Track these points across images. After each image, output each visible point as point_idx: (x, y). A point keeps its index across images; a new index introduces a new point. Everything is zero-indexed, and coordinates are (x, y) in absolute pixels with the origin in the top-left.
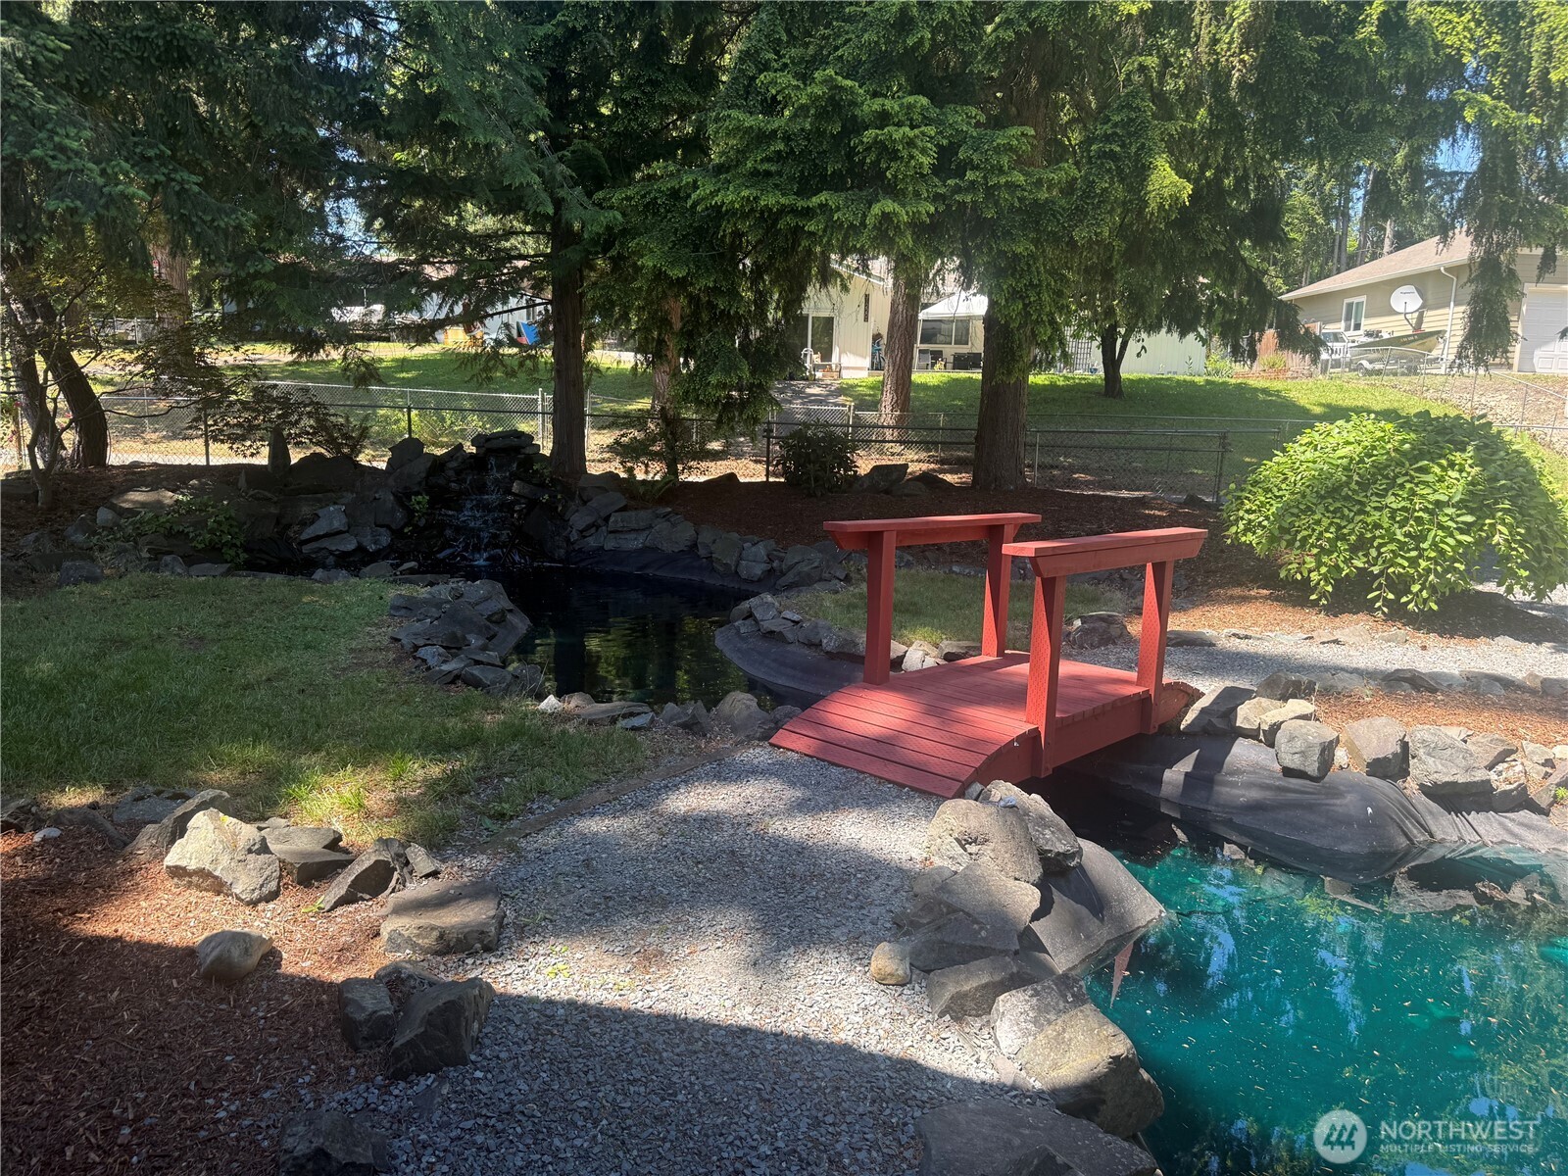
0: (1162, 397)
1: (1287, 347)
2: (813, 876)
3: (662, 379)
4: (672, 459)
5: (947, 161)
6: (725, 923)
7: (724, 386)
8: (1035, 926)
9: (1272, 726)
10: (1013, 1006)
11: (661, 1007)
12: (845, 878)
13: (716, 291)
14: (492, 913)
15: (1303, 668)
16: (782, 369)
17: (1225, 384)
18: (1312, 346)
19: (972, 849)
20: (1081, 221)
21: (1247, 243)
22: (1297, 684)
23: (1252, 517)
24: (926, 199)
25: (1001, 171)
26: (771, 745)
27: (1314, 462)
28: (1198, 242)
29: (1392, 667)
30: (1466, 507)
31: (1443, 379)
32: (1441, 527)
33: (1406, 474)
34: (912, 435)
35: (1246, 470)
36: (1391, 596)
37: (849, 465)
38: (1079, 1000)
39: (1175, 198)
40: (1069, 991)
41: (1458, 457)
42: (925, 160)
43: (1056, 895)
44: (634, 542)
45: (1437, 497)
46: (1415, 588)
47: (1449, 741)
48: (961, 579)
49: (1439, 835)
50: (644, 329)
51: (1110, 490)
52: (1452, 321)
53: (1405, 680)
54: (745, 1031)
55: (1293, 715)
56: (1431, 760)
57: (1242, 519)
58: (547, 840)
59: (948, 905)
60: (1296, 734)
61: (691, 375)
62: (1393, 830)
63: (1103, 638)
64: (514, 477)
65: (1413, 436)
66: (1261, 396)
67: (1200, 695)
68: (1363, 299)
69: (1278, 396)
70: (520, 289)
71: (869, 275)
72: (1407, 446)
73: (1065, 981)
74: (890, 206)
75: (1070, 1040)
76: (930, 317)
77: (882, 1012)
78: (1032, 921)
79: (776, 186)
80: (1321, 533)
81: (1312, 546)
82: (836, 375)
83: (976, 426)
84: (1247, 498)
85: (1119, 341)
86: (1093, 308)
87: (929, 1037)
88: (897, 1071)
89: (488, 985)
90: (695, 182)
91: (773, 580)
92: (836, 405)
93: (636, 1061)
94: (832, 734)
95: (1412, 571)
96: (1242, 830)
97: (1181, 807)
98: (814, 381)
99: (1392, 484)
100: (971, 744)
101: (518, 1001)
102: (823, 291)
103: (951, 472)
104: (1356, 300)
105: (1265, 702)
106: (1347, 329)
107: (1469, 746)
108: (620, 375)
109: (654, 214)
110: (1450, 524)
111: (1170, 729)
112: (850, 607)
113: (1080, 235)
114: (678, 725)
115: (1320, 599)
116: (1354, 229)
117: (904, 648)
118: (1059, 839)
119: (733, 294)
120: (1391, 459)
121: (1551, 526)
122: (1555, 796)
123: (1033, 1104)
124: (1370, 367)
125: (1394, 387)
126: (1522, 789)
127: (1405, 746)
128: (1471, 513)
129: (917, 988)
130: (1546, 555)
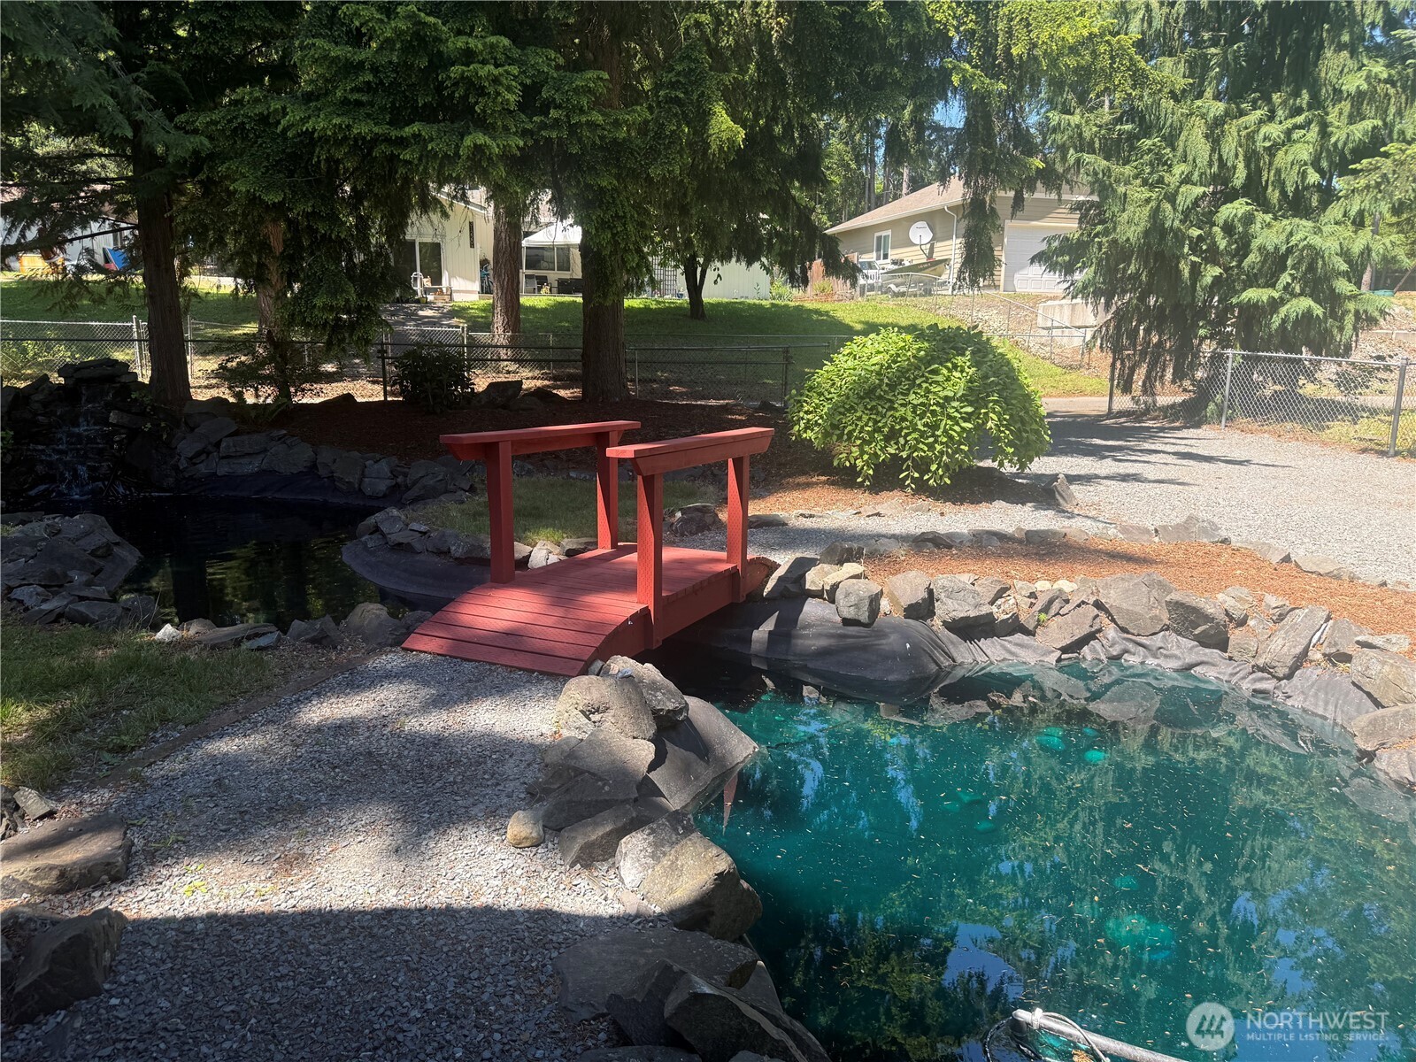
0: (739, 319)
1: (832, 274)
2: (450, 763)
3: (266, 304)
4: (283, 384)
5: (531, 99)
6: (365, 819)
7: (331, 309)
8: (653, 776)
9: (832, 586)
10: (634, 846)
11: (305, 905)
12: (480, 760)
13: (313, 215)
14: (118, 843)
15: (854, 537)
16: (391, 291)
17: (786, 306)
18: (850, 272)
19: (596, 717)
20: (655, 159)
21: (797, 184)
22: (850, 550)
23: (810, 417)
24: (515, 134)
25: (582, 111)
26: (403, 649)
27: (854, 369)
28: (756, 182)
29: (918, 531)
30: (967, 400)
31: (950, 299)
32: (950, 417)
33: (923, 376)
34: (526, 355)
35: (804, 377)
36: (916, 475)
37: (467, 383)
38: (688, 831)
39: (731, 141)
40: (681, 825)
41: (959, 360)
42: (512, 98)
43: (669, 746)
44: (250, 467)
45: (946, 393)
46: (934, 467)
47: (962, 585)
48: (578, 483)
49: (959, 660)
50: (243, 253)
51: (700, 399)
52: (952, 250)
53: (929, 540)
54: (390, 912)
55: (848, 576)
56: (949, 601)
57: (803, 419)
58: (174, 765)
59: (575, 769)
60: (851, 590)
61: (296, 298)
62: (926, 659)
63: (700, 526)
64: (109, 407)
65: (926, 345)
66: (815, 317)
67: (776, 566)
68: (889, 232)
69: (828, 316)
70: (101, 212)
71: (467, 202)
72: (922, 353)
73: (676, 817)
74: (481, 139)
75: (682, 866)
76: (532, 245)
77: (519, 872)
78: (649, 771)
79: (368, 116)
80: (862, 427)
81: (857, 438)
82: (447, 299)
83: (581, 345)
84: (805, 401)
85: (699, 269)
86: (675, 239)
87: (562, 886)
88: (535, 921)
89: (119, 915)
90: (284, 108)
91: (397, 495)
92: (449, 326)
93: (283, 958)
94: (462, 633)
95: (930, 454)
96: (815, 673)
97: (767, 660)
98: (426, 304)
99: (913, 385)
100: (590, 628)
101: (153, 924)
102: (424, 218)
103: (565, 388)
104: (884, 234)
105: (826, 567)
106: (878, 258)
107: (976, 588)
108: (222, 300)
109: (243, 139)
110: (956, 414)
111: (755, 596)
112: (476, 515)
113: (655, 172)
114: (307, 641)
115: (864, 481)
116: (879, 173)
117: (529, 548)
118: (667, 697)
119: (333, 219)
120: (911, 364)
121: (1027, 412)
122: (1039, 620)
123: (655, 927)
124: (896, 290)
125: (915, 306)
126: (1016, 617)
127: (930, 592)
128: (971, 405)
129: (550, 845)
130: (1025, 435)
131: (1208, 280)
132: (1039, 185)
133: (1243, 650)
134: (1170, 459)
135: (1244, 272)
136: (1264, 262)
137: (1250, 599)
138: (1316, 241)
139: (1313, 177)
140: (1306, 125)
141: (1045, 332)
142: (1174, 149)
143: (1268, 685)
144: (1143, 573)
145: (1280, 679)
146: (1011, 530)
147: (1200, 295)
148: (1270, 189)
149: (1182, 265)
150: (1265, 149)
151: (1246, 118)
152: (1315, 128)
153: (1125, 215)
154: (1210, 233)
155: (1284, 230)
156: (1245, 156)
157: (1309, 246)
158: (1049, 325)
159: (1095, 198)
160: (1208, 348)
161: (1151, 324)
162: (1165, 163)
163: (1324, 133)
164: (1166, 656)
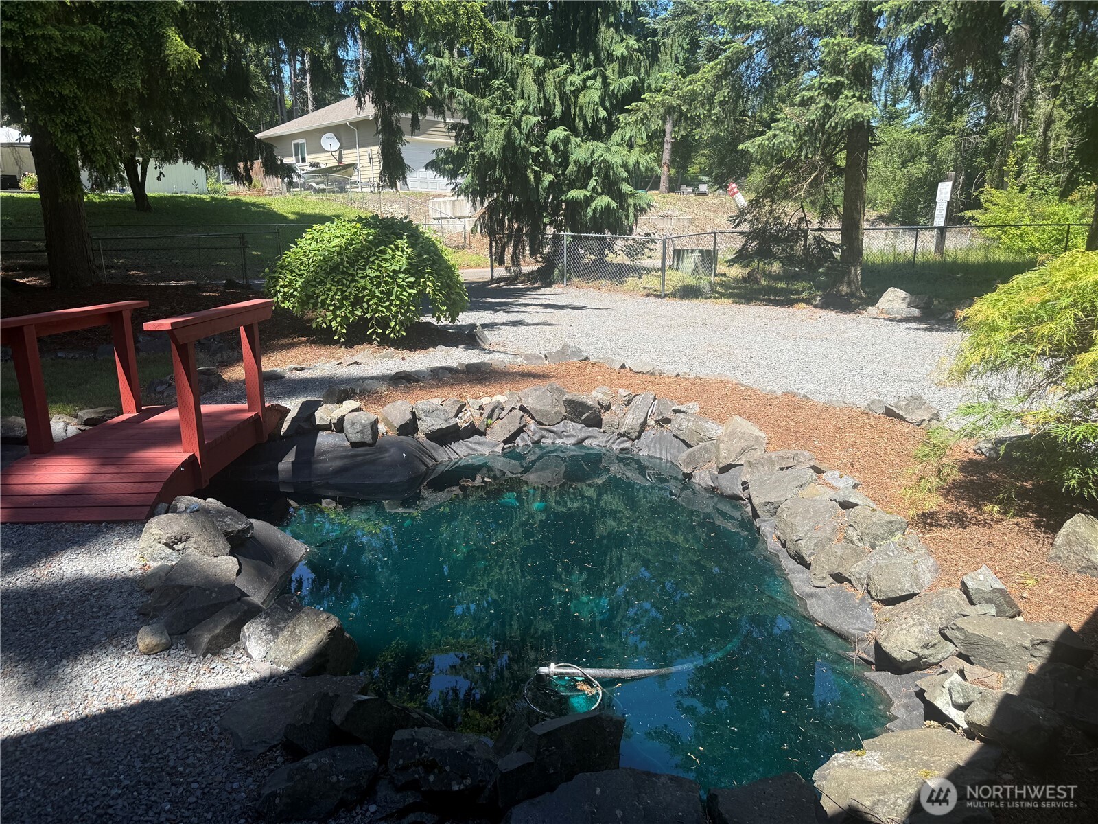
0: (182, 210)
1: (271, 174)
2: (54, 607)
9: (338, 420)
10: (255, 629)
12: (83, 599)
15: (344, 381)
17: (225, 199)
19: (180, 546)
20: (117, 73)
21: (230, 98)
22: (346, 391)
23: (286, 290)
27: (319, 250)
29: (393, 372)
30: (409, 273)
31: (361, 195)
32: (399, 286)
33: (374, 255)
35: (275, 258)
36: (380, 331)
39: (189, 62)
40: (289, 606)
41: (399, 243)
45: (393, 268)
46: (392, 324)
47: (435, 407)
49: (439, 460)
51: (162, 281)
52: (359, 157)
53: (402, 378)
55: (349, 410)
56: (428, 419)
57: (279, 292)
60: (355, 420)
62: (418, 463)
63: (208, 386)
65: (373, 231)
66: (253, 208)
67: (287, 411)
68: (303, 141)
69: (264, 208)
72: (371, 237)
75: (300, 632)
77: (160, 671)
78: (236, 579)
80: (332, 296)
81: (330, 305)
84: (279, 277)
85: (139, 168)
87: (202, 672)
88: (190, 701)
95: (388, 314)
97: (293, 485)
99: (368, 262)
103: (24, 276)
104: (299, 141)
105: (329, 406)
106: (298, 161)
107: (444, 407)
110: (403, 283)
111: (275, 435)
113: (119, 84)
115: (340, 338)
116: (288, 92)
118: (237, 523)
120: (363, 246)
121: (451, 281)
122: (487, 424)
123: (288, 680)
124: (317, 187)
125: (335, 200)
126: (472, 424)
127: (413, 414)
128: (412, 275)
129: (179, 646)
130: (453, 297)
131: (546, 183)
132: (429, 110)
133: (611, 426)
134: (539, 309)
135: (567, 179)
136: (578, 171)
137: (611, 393)
138: (608, 157)
139: (603, 114)
140: (594, 77)
141: (436, 222)
142: (514, 89)
143: (628, 445)
144: (546, 384)
145: (633, 440)
146: (455, 365)
147: (543, 194)
148: (577, 120)
149: (529, 173)
150: (571, 92)
151: (556, 70)
152: (599, 80)
153: (488, 135)
154: (543, 150)
155: (589, 149)
156: (560, 96)
157: (605, 161)
158: (438, 216)
159: (466, 122)
160: (550, 231)
161: (512, 215)
162: (510, 99)
163: (606, 84)
164: (567, 436)
